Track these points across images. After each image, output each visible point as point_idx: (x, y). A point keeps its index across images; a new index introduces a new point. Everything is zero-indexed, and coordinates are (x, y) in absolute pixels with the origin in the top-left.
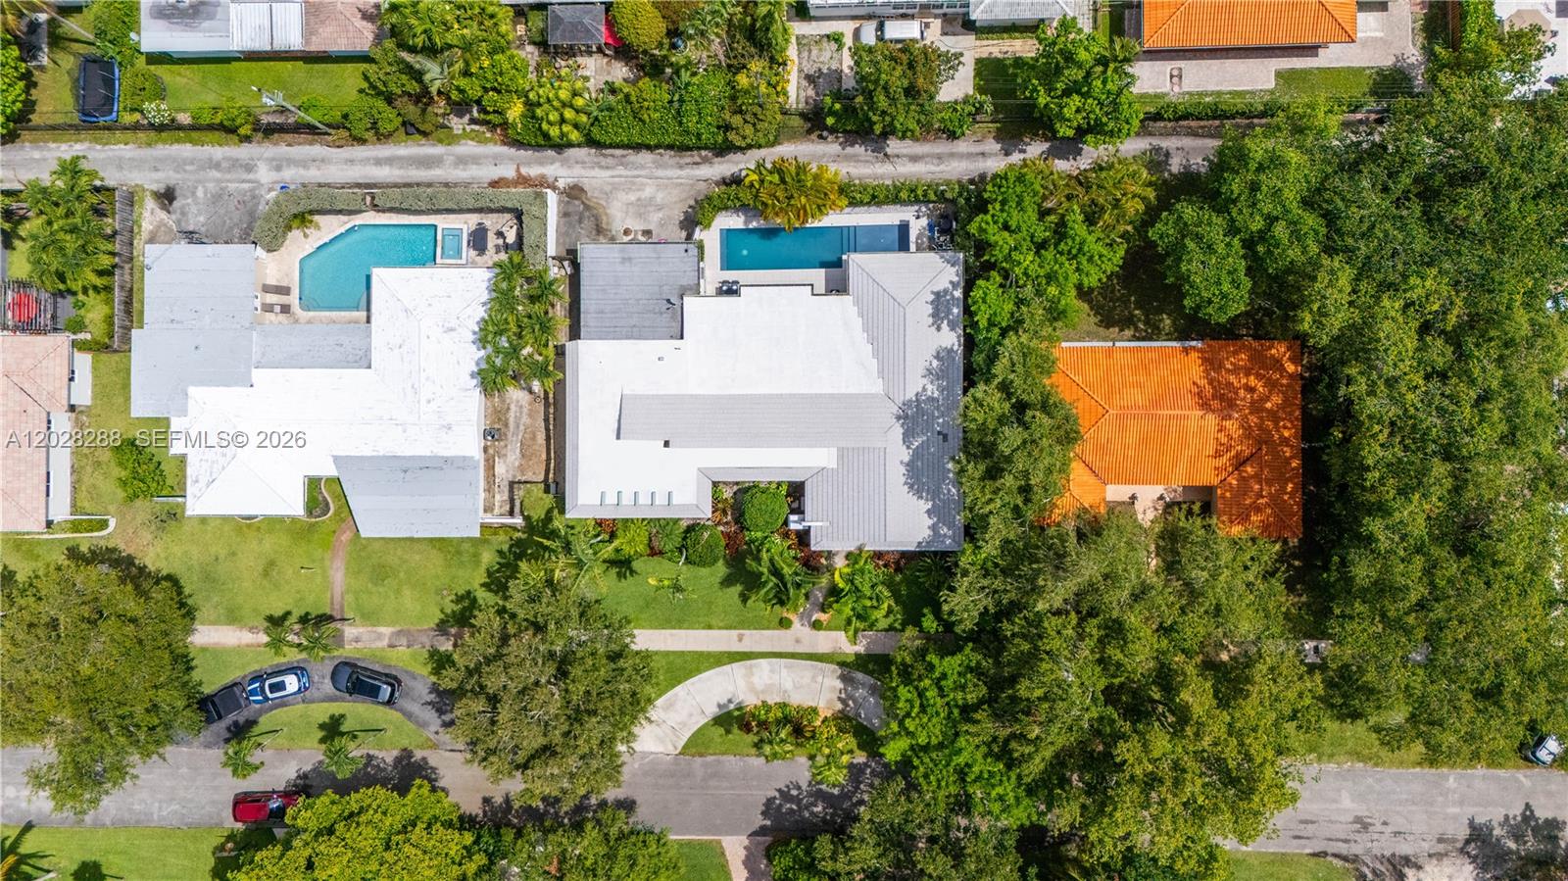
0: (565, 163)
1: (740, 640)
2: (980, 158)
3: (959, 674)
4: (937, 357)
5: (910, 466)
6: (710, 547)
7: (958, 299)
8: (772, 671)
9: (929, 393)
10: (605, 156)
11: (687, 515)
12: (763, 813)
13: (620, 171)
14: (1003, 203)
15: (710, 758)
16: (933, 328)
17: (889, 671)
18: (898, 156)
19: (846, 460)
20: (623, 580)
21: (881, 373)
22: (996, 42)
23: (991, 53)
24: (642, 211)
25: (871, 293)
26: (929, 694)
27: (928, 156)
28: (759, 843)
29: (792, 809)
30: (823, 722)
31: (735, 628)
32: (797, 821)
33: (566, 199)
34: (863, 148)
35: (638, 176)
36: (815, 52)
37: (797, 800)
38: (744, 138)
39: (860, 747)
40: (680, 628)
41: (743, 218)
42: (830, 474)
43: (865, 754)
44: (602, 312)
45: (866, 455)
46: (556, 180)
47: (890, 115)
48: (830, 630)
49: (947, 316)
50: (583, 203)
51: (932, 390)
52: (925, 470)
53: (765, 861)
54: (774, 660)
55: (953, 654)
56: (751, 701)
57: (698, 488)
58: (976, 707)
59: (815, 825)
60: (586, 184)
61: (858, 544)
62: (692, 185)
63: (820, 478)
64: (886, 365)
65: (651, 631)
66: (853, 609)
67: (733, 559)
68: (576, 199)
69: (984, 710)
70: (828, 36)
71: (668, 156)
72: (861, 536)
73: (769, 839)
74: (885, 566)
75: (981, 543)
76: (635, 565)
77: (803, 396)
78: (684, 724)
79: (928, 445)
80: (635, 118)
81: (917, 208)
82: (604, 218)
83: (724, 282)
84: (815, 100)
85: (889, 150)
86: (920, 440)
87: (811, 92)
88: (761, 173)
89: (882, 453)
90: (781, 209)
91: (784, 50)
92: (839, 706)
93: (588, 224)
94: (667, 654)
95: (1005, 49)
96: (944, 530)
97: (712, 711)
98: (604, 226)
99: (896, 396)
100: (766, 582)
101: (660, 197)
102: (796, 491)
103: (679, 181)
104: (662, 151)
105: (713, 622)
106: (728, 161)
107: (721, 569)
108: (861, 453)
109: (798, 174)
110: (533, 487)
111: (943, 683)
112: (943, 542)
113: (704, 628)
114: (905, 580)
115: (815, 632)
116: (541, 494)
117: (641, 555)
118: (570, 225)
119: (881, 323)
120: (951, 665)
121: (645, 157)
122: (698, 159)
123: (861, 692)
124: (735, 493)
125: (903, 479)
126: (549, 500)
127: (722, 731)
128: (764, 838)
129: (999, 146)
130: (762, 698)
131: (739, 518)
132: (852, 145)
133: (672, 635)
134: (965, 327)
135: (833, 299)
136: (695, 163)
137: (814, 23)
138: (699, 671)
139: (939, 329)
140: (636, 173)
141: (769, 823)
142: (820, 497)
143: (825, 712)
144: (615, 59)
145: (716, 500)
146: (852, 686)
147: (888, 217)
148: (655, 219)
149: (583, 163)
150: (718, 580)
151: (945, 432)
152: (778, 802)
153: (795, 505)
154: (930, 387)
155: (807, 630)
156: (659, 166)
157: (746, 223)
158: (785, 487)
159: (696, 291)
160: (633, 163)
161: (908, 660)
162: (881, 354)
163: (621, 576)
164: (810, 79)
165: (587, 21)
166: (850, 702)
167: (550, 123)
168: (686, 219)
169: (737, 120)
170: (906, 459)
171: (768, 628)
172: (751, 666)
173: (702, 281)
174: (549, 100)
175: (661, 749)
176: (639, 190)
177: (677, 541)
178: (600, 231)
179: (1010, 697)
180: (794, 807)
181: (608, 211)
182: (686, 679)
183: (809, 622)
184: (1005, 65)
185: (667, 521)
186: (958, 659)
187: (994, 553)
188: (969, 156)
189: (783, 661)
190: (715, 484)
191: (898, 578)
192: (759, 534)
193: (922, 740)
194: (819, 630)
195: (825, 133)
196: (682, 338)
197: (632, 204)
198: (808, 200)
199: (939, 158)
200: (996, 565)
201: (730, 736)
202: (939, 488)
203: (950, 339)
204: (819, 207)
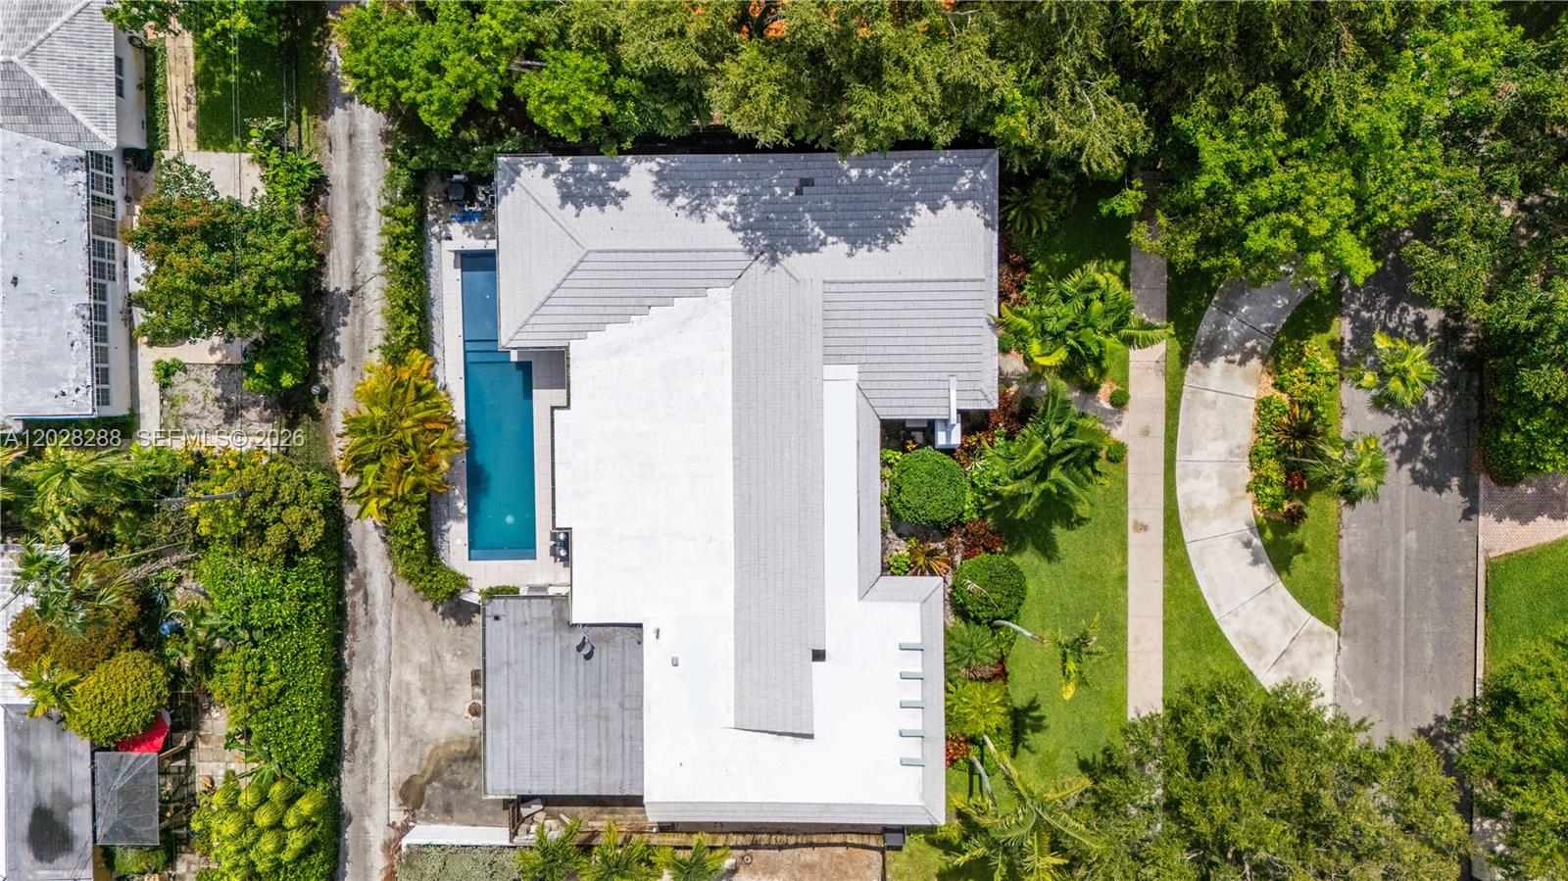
0: (365, 811)
1: (1145, 528)
2: (357, 140)
3: (1229, 139)
4: (670, 197)
5: (855, 240)
6: (993, 580)
7: (574, 164)
8: (1197, 474)
9: (732, 209)
10: (354, 747)
11: (939, 615)
12: (1440, 492)
13: (377, 721)
14: (400, 74)
15: (1345, 578)
16: (623, 203)
17: (1207, 275)
18: (354, 274)
19: (844, 351)
20: (1045, 722)
21: (699, 291)
22: (171, 117)
23: (189, 125)
24: (441, 686)
25: (565, 310)
26: (1264, 194)
27: (353, 226)
28: (1490, 497)
29: (1432, 442)
30: (1282, 389)
31: (1125, 537)
32: (1452, 433)
33: (423, 809)
34: (341, 329)
35: (387, 693)
36: (189, 408)
37: (1415, 435)
38: (307, 522)
39: (1324, 328)
40: (1125, 627)
41: (450, 523)
42: (870, 377)
43: (1336, 321)
44: (599, 761)
45: (837, 315)
46: (392, 825)
47: (263, 278)
48: (1126, 379)
49: (602, 182)
50: (429, 782)
51: (727, 203)
52: (862, 214)
53: (1522, 487)
54: (1178, 471)
55: (1194, 152)
56: (1247, 510)
57: (892, 599)
58: (1296, 103)
59: (1457, 402)
60: (399, 776)
61: (987, 330)
62: (400, 605)
63: (876, 394)
64: (684, 283)
65: (1131, 675)
66: (1107, 334)
67: (1010, 540)
68: (422, 793)
69: (1305, 86)
70: (164, 386)
71: (354, 644)
72: (975, 322)
73: (1483, 481)
74: (1020, 288)
75: (995, 100)
76: (1020, 700)
77: (738, 422)
78: (1287, 621)
79: (820, 210)
80: (277, 703)
81: (434, 241)
82: (453, 748)
83: (554, 553)
84: (266, 408)
85: (345, 288)
86: (810, 224)
87: (252, 414)
88: (368, 493)
89: (834, 288)
90: (422, 460)
91: (172, 458)
92: (1255, 363)
93: (462, 776)
94: (1169, 650)
95: (182, 102)
96: (964, 182)
97: (1263, 575)
98: (466, 748)
99: (735, 265)
100: (1059, 485)
101: (420, 658)
102: (897, 434)
103: (393, 625)
104: (346, 654)
105: (1115, 572)
106: (362, 546)
107: (1027, 560)
108: (833, 324)
109: (363, 432)
110: (892, 868)
111: (1245, 168)
112: (984, 183)
113: (1125, 588)
114: (1044, 256)
115: (1131, 404)
116: (903, 856)
117: (1007, 695)
118: (464, 803)
119: (614, 293)
120: (1213, 151)
121: (357, 681)
122: (359, 597)
123: (1232, 328)
124: (900, 536)
125: (877, 251)
126: (915, 843)
127: (1298, 559)
128: (1482, 489)
129: (338, 111)
130: (1242, 492)
131: (942, 529)
132: (337, 347)
133: (1137, 642)
134: (621, 152)
135: (576, 373)
136: (366, 602)
137: (142, 410)
138: (1197, 597)
139: (624, 194)
140: (380, 695)
141: (1455, 481)
142: (907, 394)
143: (1265, 387)
144: (198, 728)
145: (913, 569)
146: (1222, 343)
147: (448, 284)
148: (454, 665)
149: (365, 780)
150: (1044, 564)
151: (796, 183)
152: (1419, 466)
153: (919, 437)
154: (721, 209)
155: (1127, 416)
156: (370, 659)
157: (458, 518)
158: (889, 454)
159: (563, 602)
160: (365, 701)
161: (1192, 237)
162: (666, 292)
163: (1038, 726)
164: (232, 414)
165: (118, 783)
166: (1249, 345)
167: (281, 847)
168: (455, 616)
169: (275, 535)
170: (844, 247)
171: (1124, 482)
172: (1190, 510)
173: (551, 591)
174: (242, 850)
175: (1329, 660)
176: (408, 692)
177: (982, 633)
178: (473, 755)
179: (1287, 32)
180: (1428, 437)
181: (442, 741)
182: (1211, 618)
183: (1112, 413)
184: (208, 101)
185: (949, 649)
186: (1202, 140)
187: (1012, 74)
188: (353, 156)
189: (1180, 456)
190: (886, 569)
191: (1040, 267)
192: (969, 496)
193: (1348, 206)
194: (1127, 397)
195: (315, 390)
196: (639, 626)
197: (430, 704)
198: (408, 415)
199: (357, 206)
200: (1035, 70)
201: (1307, 544)
202: (892, 192)
203: (641, 174)
204: (419, 398)
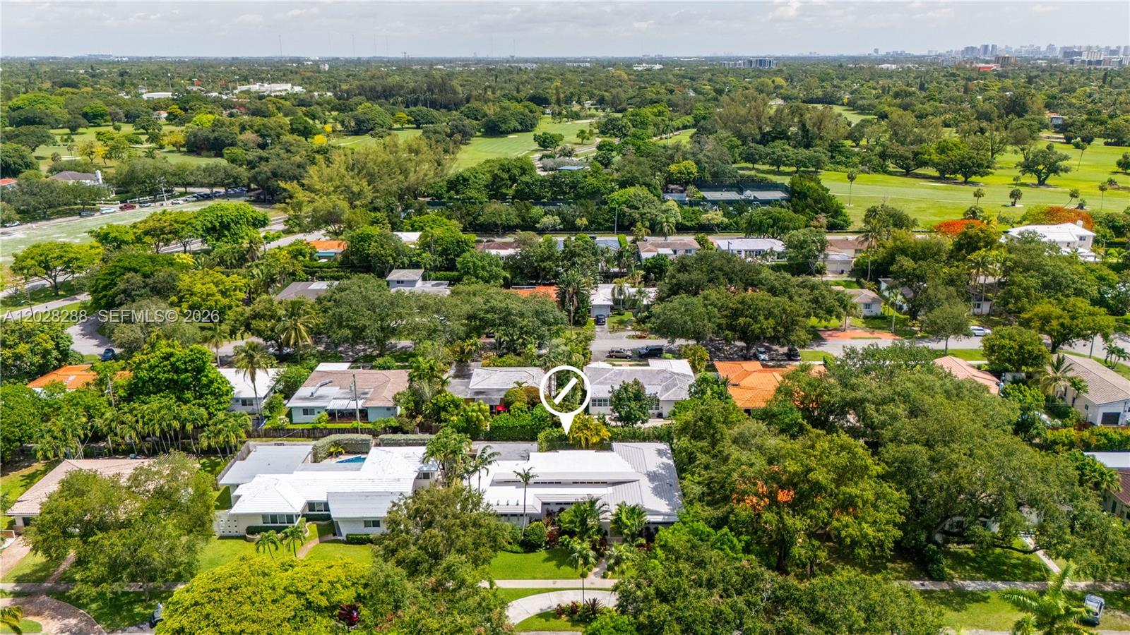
105: (538, 576)
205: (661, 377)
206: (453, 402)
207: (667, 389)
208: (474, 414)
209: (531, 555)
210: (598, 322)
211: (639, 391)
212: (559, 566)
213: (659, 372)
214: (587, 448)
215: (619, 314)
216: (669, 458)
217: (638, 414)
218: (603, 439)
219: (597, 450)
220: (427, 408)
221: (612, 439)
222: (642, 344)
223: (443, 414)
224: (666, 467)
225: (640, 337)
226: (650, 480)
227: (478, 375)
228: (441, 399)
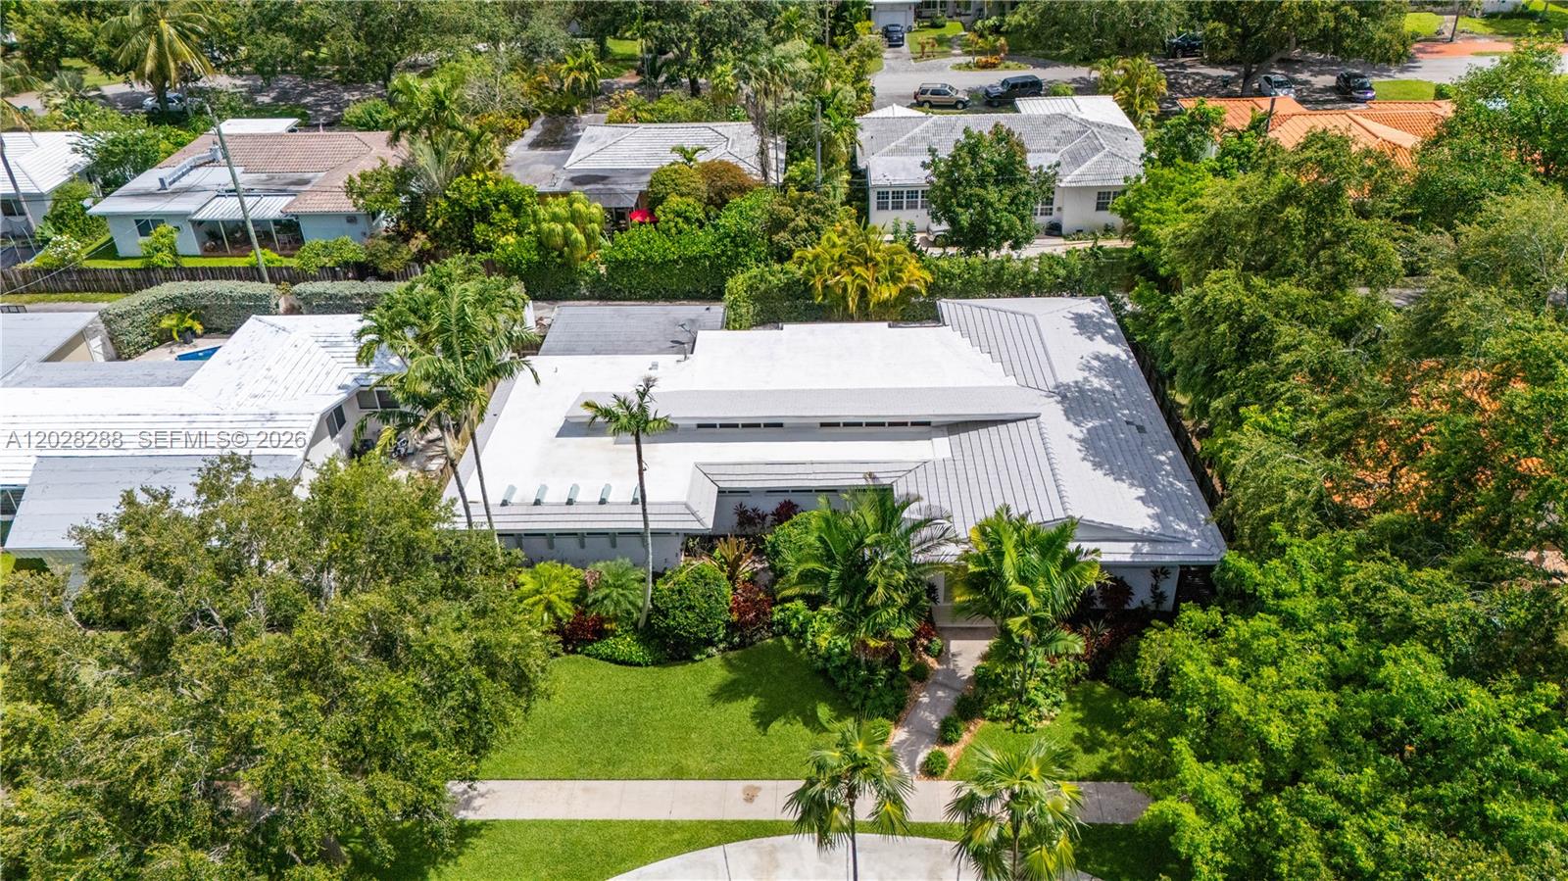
1: (749, 798)
4: (1097, 359)
5: (1088, 443)
7: (1110, 324)
9: (1096, 385)
16: (1083, 337)
21: (1010, 370)
31: (740, 778)
42: (940, 471)
51: (1100, 383)
64: (1016, 362)
79: (1113, 431)
86: (1096, 422)
96: (1180, 526)
99: (1040, 384)
105: (691, 763)
119: (999, 334)
125: (1080, 455)
133: (586, 790)
139: (1091, 338)
151: (1137, 423)
154: (1094, 380)
162: (1006, 356)
170: (1079, 435)
172: (774, 849)
194: (935, 778)
196: (691, 352)
202: (1151, 477)
205: (1055, 131)
206: (505, 196)
207: (1077, 159)
208: (559, 228)
209: (679, 673)
210: (892, 38)
211: (1010, 155)
212: (763, 720)
213: (1050, 120)
214: (865, 314)
215: (934, 26)
216: (1111, 340)
217: (1007, 219)
218: (909, 292)
219: (894, 323)
220: (438, 213)
221: (935, 290)
222: (992, 79)
223: (480, 230)
224: (1110, 367)
225: (985, 66)
226: (1069, 413)
227: (591, 139)
228: (468, 189)
